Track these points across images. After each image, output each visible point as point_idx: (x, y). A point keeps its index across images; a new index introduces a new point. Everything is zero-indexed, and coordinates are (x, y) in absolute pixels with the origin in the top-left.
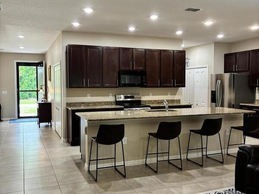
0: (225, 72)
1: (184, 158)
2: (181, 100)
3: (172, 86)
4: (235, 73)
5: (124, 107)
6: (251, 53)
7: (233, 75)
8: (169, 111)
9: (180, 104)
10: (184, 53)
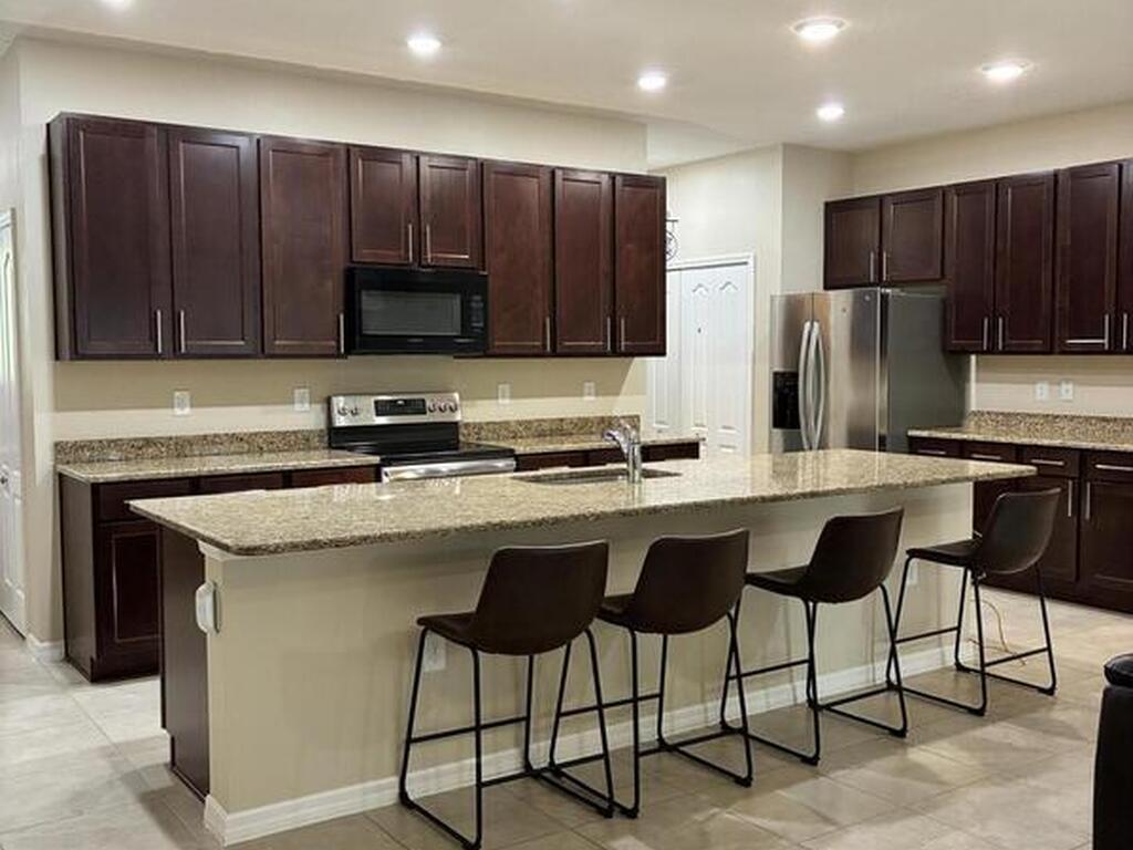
2: (641, 418)
3: (609, 348)
4: (888, 291)
6: (954, 200)
7: (882, 296)
10: (658, 191)
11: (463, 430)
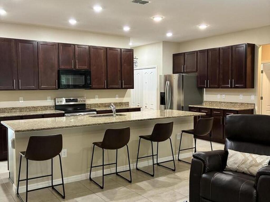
0: (173, 73)
1: (134, 168)
2: (129, 103)
3: (120, 87)
4: (184, 74)
5: (65, 112)
6: (199, 54)
7: (182, 75)
8: (116, 116)
9: (128, 107)
10: (132, 52)
11: (87, 106)
